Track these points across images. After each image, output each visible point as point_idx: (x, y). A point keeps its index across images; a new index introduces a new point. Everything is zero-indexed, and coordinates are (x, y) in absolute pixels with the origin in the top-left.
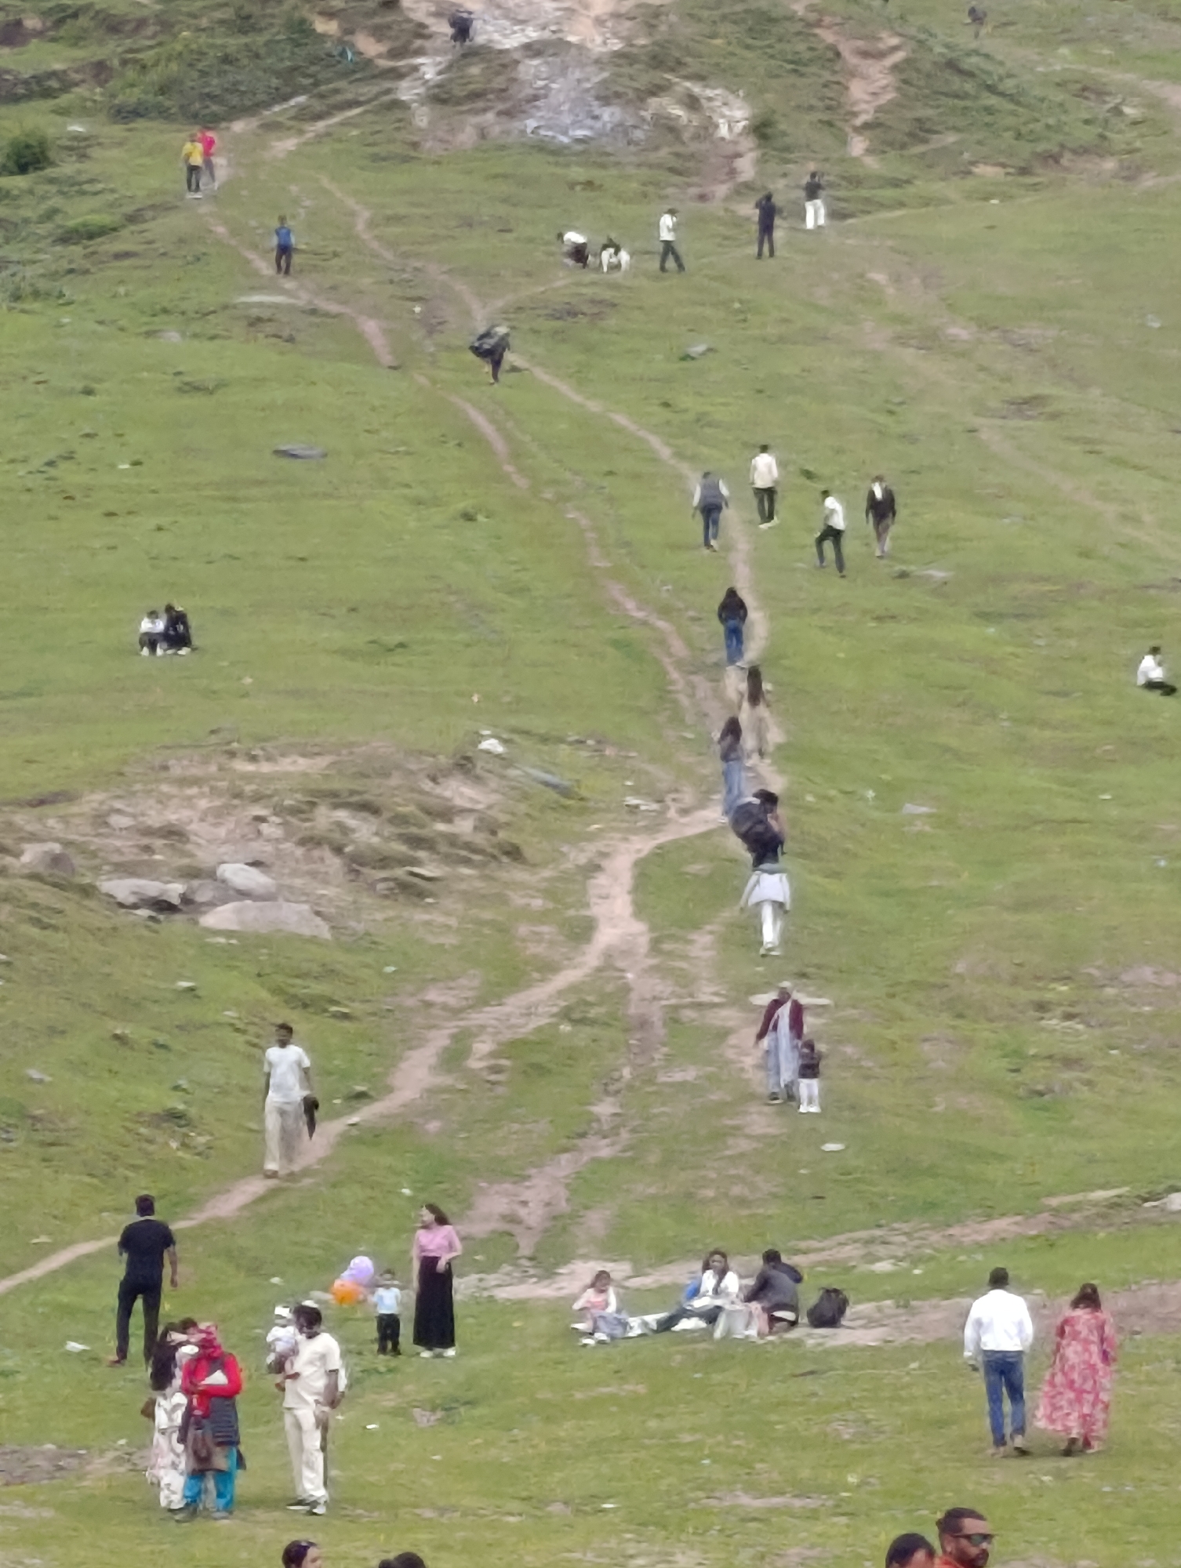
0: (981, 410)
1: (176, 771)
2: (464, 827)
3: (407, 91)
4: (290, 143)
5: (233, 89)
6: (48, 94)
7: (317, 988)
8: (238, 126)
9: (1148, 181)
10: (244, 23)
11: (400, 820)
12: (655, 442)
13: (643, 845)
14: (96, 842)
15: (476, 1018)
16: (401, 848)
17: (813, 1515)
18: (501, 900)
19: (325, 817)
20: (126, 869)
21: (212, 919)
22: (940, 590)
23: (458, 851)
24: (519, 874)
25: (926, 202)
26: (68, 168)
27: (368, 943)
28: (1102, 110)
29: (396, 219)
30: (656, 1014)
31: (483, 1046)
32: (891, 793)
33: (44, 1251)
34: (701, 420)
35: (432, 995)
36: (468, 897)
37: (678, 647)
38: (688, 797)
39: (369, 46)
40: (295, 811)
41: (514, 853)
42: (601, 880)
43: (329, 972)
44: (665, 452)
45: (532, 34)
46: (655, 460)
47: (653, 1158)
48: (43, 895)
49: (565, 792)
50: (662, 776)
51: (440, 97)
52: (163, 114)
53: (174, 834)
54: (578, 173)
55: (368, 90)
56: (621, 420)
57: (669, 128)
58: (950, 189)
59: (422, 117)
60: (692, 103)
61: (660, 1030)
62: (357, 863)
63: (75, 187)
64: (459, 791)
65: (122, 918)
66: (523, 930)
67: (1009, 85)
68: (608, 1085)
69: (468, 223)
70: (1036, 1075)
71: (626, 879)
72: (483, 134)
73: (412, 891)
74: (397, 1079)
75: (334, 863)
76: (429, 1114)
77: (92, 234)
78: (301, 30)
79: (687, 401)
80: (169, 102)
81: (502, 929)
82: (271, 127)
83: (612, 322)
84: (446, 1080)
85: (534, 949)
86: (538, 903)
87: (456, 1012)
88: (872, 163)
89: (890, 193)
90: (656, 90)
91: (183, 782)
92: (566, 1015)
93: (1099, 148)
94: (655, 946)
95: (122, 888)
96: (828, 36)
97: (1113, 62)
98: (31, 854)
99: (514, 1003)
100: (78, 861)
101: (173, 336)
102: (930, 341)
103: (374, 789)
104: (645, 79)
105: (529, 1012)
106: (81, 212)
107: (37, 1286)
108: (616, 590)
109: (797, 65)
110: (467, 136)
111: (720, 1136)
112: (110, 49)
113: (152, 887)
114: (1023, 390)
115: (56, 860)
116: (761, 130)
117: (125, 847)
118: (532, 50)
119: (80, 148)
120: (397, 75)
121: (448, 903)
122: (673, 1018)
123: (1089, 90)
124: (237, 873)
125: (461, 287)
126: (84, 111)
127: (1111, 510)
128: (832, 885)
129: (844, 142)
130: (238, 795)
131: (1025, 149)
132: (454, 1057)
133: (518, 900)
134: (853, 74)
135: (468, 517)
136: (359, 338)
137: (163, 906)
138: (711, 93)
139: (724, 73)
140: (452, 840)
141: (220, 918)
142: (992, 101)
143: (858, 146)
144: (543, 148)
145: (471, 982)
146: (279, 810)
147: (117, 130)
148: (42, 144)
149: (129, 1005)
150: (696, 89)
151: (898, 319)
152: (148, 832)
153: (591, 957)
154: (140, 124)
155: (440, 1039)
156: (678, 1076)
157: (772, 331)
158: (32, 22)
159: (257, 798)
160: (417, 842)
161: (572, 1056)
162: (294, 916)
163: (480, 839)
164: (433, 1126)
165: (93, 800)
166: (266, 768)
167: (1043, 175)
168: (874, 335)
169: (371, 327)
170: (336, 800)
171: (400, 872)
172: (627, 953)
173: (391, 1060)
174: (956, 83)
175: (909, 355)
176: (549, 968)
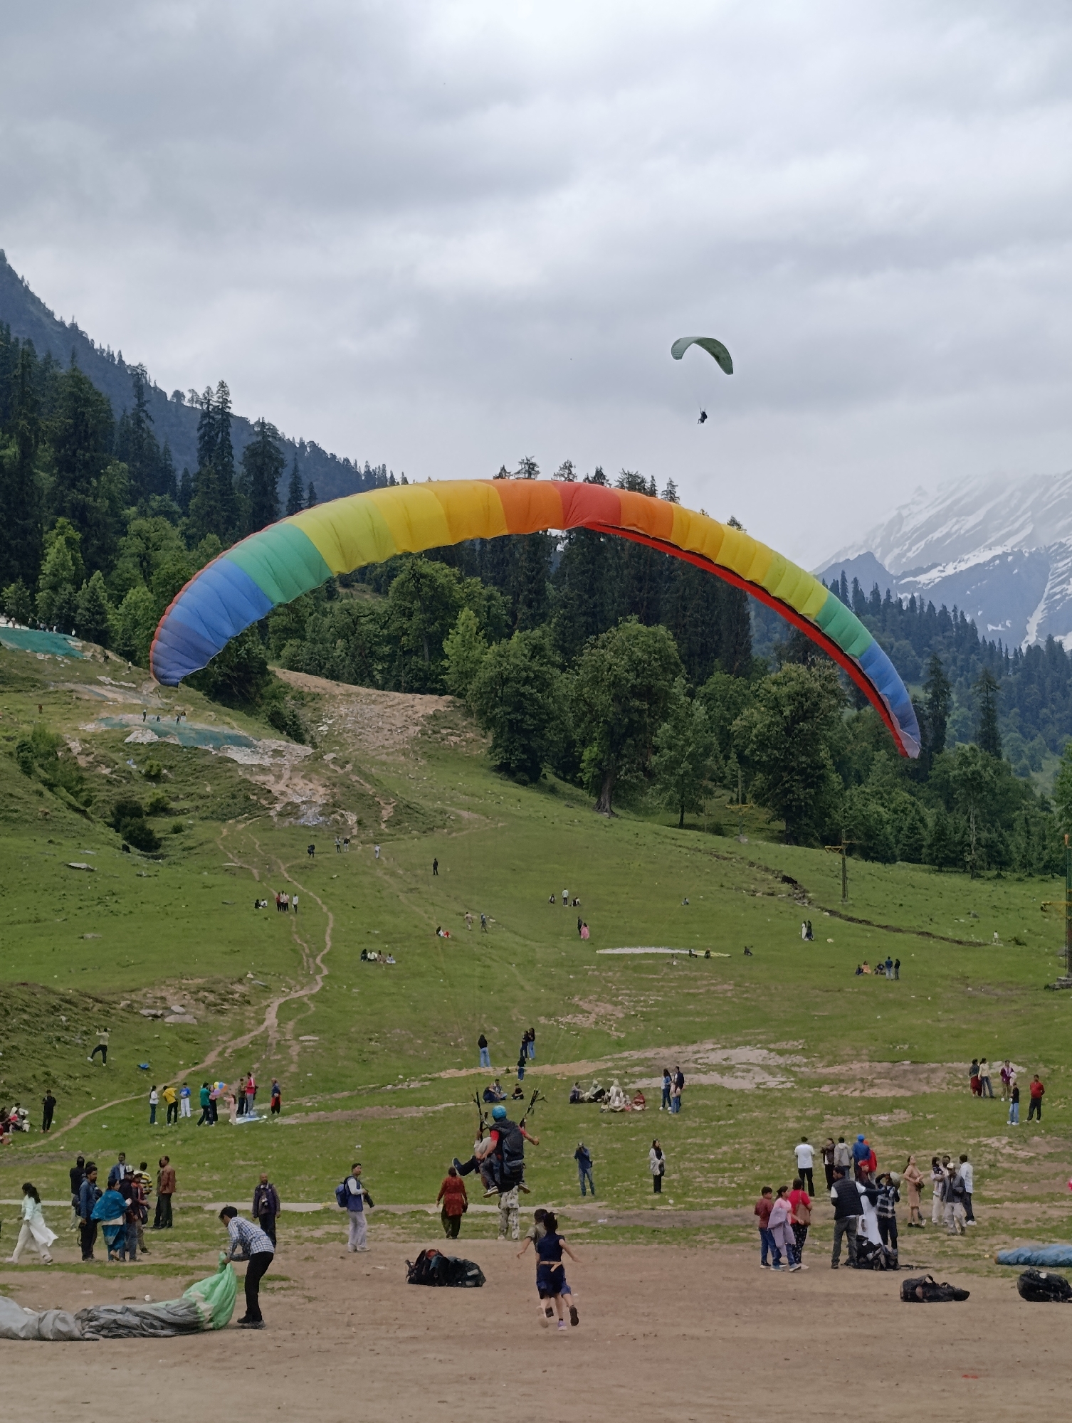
0: (402, 892)
1: (168, 983)
2: (236, 996)
3: (272, 813)
4: (243, 825)
5: (230, 813)
6: (185, 814)
7: (190, 1036)
8: (230, 822)
9: (454, 835)
10: (234, 797)
11: (220, 994)
12: (318, 899)
13: (282, 1000)
14: (143, 1001)
15: (229, 1043)
16: (219, 1001)
17: (255, 1166)
18: (243, 1014)
19: (202, 994)
20: (149, 1007)
21: (167, 1020)
22: (377, 936)
23: (234, 1002)
24: (249, 1008)
25: (398, 839)
26: (186, 832)
27: (206, 1024)
28: (445, 817)
29: (266, 844)
30: (274, 1042)
31: (229, 1051)
32: (350, 987)
33: (105, 1103)
34: (332, 894)
35: (220, 1038)
36: (235, 1014)
37: (307, 951)
38: (298, 988)
39: (264, 802)
40: (194, 993)
41: (248, 1002)
42: (269, 1009)
43: (195, 1032)
44: (320, 902)
45: (304, 799)
46: (317, 904)
47: (265, 1078)
48: (124, 1014)
49: (266, 987)
50: (292, 982)
51: (280, 814)
52: (213, 819)
53: (163, 999)
54: (313, 833)
55: (264, 813)
56: (311, 894)
57: (337, 821)
58: (406, 837)
59: (275, 819)
60: (342, 816)
61: (274, 1046)
62: (209, 1005)
63: (188, 837)
64: (239, 988)
65: (143, 1020)
66: (247, 1021)
67: (422, 811)
68: (258, 1059)
69: (283, 845)
70: (364, 1056)
71: (276, 1009)
72: (290, 823)
73: (221, 1012)
74: (207, 1059)
75: (202, 1006)
76: (212, 1068)
77: (191, 848)
78: (248, 798)
79: (329, 890)
80: (214, 816)
81: (242, 1022)
82: (239, 822)
83: (315, 870)
84: (219, 1059)
85: (249, 1026)
86: (252, 1015)
87: (224, 1042)
88: (386, 830)
89: (390, 838)
90: (334, 813)
91: (168, 986)
92: (251, 1043)
93: (443, 827)
94: (279, 1025)
95: (145, 1012)
96: (377, 799)
97: (450, 805)
98: (123, 1004)
99: (239, 1040)
100: (136, 1005)
101: (206, 873)
102: (393, 874)
103: (215, 987)
104: (331, 810)
105: (243, 1042)
106: (190, 843)
107: (100, 1111)
108: (296, 936)
109: (369, 806)
110: (287, 824)
111: (283, 1072)
112: (200, 803)
113: (153, 1012)
114: (412, 886)
115: (129, 1006)
116: (359, 822)
117: (150, 1001)
118: (304, 803)
119: (191, 827)
120: (270, 809)
121: (230, 1015)
122: (278, 1043)
123: (443, 812)
124: (176, 1008)
125: (279, 861)
126: (193, 818)
127: (426, 916)
128: (329, 1010)
129: (380, 825)
130: (181, 988)
131: (425, 827)
132: (221, 1054)
133: (247, 1014)
134: (383, 808)
135: (266, 919)
136: (251, 874)
137: (155, 1016)
138: (348, 814)
139: (351, 809)
140: (233, 999)
141: (170, 1019)
142: (417, 815)
143: (383, 826)
144: (305, 827)
145: (230, 1035)
146: (190, 993)
147: (201, 822)
148: (181, 826)
149: (142, 1041)
150: (343, 812)
151: (385, 869)
152: (156, 998)
153: (262, 1028)
154: (206, 821)
155: (219, 1049)
156: (276, 1057)
157: (355, 871)
158: (181, 796)
159: (185, 989)
160: (224, 1000)
161: (251, 1052)
162: (188, 1019)
163: (240, 999)
164: (213, 1071)
165: (145, 990)
166: (190, 982)
167: (429, 833)
168: (379, 873)
169: (255, 871)
170: (204, 989)
171: (218, 1008)
172: (272, 1027)
173: (205, 1054)
174: (409, 811)
175: (387, 878)
176: (250, 1031)
